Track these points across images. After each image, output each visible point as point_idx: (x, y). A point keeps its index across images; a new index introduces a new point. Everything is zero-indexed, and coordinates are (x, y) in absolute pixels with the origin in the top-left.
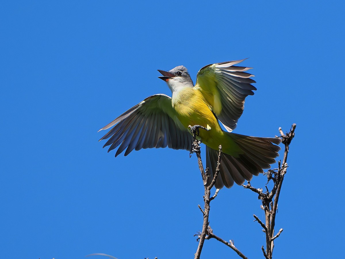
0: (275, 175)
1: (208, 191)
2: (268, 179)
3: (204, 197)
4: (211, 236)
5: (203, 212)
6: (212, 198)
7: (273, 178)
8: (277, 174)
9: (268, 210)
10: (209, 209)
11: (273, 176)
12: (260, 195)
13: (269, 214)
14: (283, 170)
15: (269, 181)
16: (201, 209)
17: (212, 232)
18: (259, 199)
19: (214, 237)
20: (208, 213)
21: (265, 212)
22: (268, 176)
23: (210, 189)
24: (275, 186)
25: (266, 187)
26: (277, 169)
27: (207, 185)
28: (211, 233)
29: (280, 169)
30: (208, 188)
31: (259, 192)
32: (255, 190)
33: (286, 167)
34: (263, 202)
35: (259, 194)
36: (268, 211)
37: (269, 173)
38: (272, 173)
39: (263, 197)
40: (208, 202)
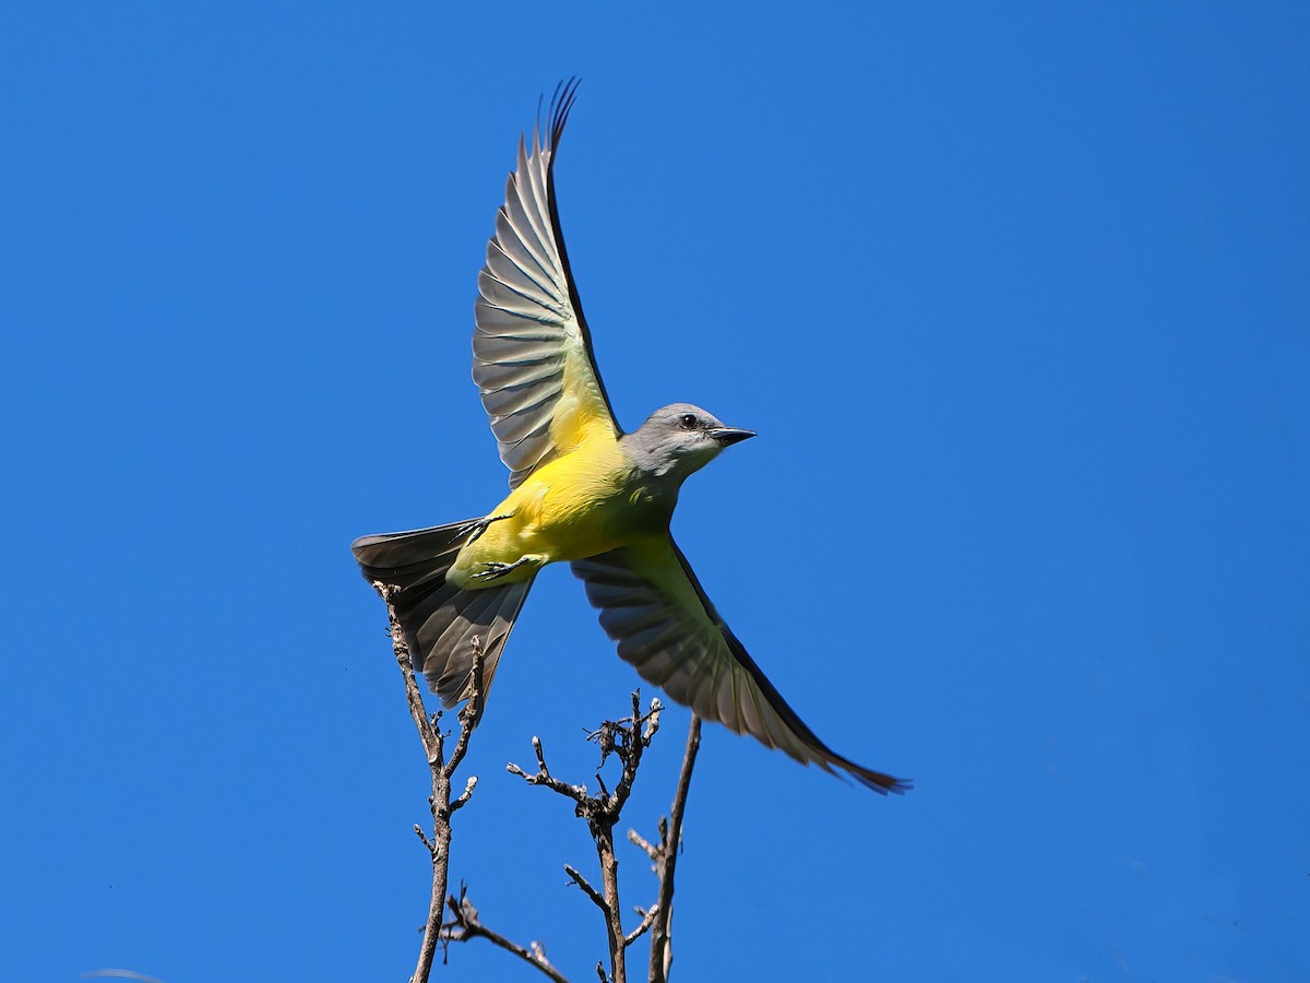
0: (625, 739)
1: (443, 782)
2: (602, 752)
3: (431, 801)
4: (472, 931)
5: (429, 847)
6: (458, 804)
7: (617, 749)
8: (629, 733)
9: (610, 848)
10: (449, 838)
11: (618, 740)
12: (581, 804)
13: (612, 861)
14: (648, 720)
15: (605, 756)
16: (422, 836)
17: (475, 918)
18: (578, 816)
19: (483, 933)
20: (448, 851)
21: (601, 855)
22: (603, 743)
23: (448, 775)
24: (626, 774)
25: (598, 776)
26: (629, 720)
27: (439, 763)
28: (474, 922)
29: (637, 716)
30: (442, 772)
31: (576, 796)
32: (564, 790)
33: (656, 711)
34: (592, 825)
35: (579, 801)
36: (608, 851)
37: (606, 731)
38: (613, 732)
39: (591, 808)
40: (445, 816)
